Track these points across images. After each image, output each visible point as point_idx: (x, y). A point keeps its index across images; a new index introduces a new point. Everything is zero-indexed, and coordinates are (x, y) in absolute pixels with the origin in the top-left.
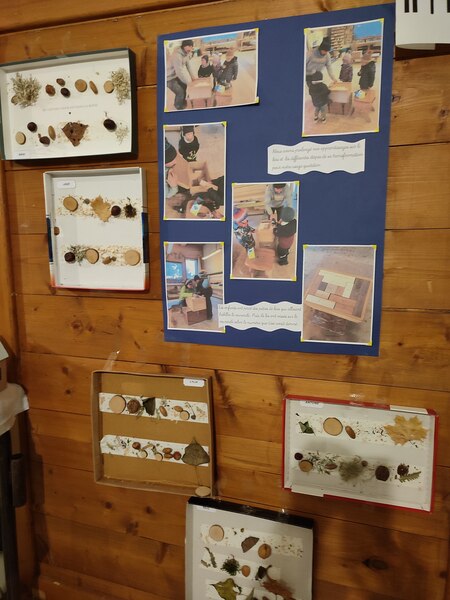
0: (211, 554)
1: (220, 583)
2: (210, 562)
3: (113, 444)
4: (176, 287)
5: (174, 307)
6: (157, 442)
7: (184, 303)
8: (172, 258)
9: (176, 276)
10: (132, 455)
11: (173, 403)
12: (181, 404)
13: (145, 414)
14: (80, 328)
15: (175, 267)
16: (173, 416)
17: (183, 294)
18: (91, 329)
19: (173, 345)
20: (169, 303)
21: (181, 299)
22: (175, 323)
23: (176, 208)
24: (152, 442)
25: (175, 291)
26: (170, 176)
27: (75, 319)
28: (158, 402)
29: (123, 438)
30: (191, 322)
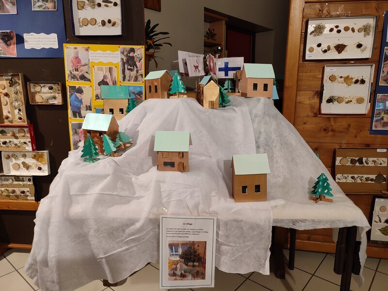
0: (379, 218)
1: (382, 228)
2: (379, 221)
3: (340, 178)
4: (380, 112)
5: (377, 121)
6: (362, 175)
7: (382, 119)
8: (379, 101)
9: (381, 108)
10: (349, 182)
11: (371, 159)
12: (375, 159)
13: (357, 164)
14: (327, 131)
15: (381, 104)
16: (371, 164)
17: (382, 115)
18: (333, 131)
19: (373, 135)
20: (375, 119)
21: (381, 117)
22: (376, 127)
23: (385, 80)
24: (359, 175)
25: (379, 114)
26: (384, 68)
27: (325, 127)
28: (364, 159)
29: (345, 175)
30: (383, 127)
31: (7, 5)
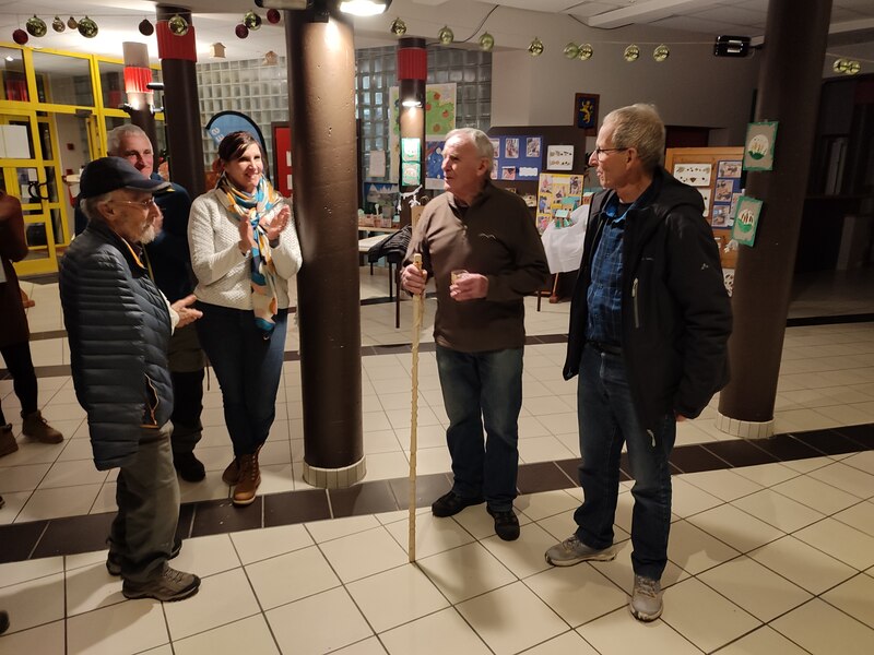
31: (514, 154)
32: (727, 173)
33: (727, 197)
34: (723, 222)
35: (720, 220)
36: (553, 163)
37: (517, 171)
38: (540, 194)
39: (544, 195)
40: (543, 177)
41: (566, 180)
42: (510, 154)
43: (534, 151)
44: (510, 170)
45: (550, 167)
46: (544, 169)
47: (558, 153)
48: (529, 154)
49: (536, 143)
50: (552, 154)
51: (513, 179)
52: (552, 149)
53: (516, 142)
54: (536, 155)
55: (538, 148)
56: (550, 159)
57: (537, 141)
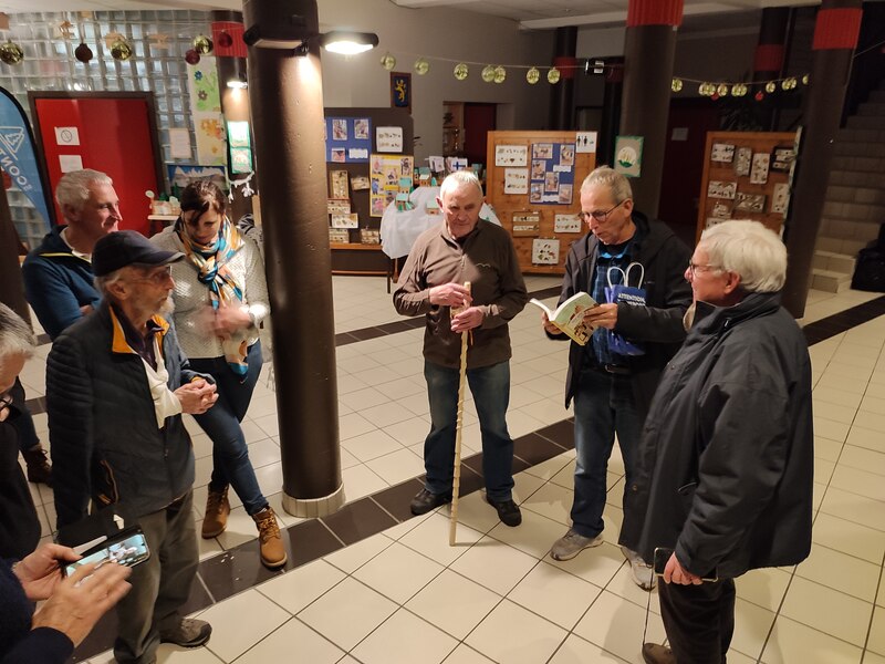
8: (532, 187)
14: (508, 203)
18: (511, 203)
19: (531, 205)
20: (531, 196)
21: (533, 195)
22: (531, 200)
23: (534, 177)
25: (533, 193)
26: (533, 170)
27: (507, 200)
30: (535, 200)
31: (342, 135)
32: (541, 155)
33: (542, 175)
34: (539, 198)
35: (537, 196)
36: (383, 145)
37: (347, 153)
38: (372, 176)
39: (376, 176)
40: (374, 158)
41: (397, 161)
42: (338, 135)
43: (362, 132)
44: (339, 153)
45: (380, 149)
46: (373, 150)
47: (387, 135)
48: (358, 136)
49: (364, 125)
50: (381, 136)
51: (344, 161)
52: (380, 130)
53: (343, 124)
54: (365, 137)
55: (367, 130)
56: (379, 141)
57: (365, 123)
